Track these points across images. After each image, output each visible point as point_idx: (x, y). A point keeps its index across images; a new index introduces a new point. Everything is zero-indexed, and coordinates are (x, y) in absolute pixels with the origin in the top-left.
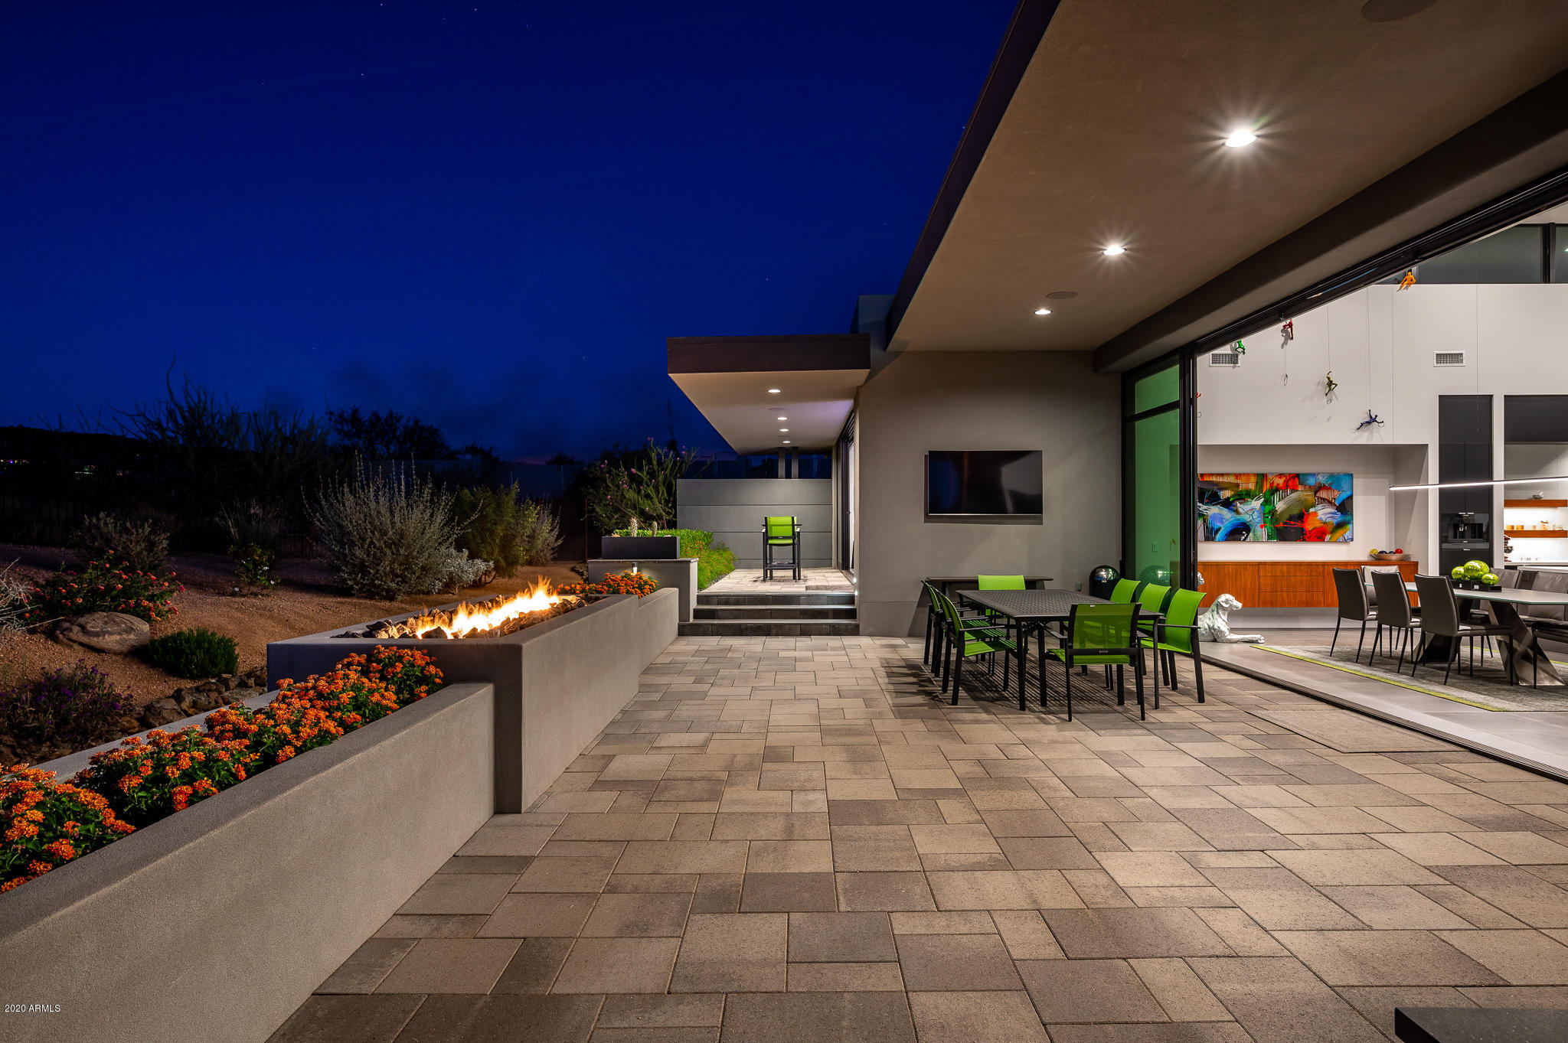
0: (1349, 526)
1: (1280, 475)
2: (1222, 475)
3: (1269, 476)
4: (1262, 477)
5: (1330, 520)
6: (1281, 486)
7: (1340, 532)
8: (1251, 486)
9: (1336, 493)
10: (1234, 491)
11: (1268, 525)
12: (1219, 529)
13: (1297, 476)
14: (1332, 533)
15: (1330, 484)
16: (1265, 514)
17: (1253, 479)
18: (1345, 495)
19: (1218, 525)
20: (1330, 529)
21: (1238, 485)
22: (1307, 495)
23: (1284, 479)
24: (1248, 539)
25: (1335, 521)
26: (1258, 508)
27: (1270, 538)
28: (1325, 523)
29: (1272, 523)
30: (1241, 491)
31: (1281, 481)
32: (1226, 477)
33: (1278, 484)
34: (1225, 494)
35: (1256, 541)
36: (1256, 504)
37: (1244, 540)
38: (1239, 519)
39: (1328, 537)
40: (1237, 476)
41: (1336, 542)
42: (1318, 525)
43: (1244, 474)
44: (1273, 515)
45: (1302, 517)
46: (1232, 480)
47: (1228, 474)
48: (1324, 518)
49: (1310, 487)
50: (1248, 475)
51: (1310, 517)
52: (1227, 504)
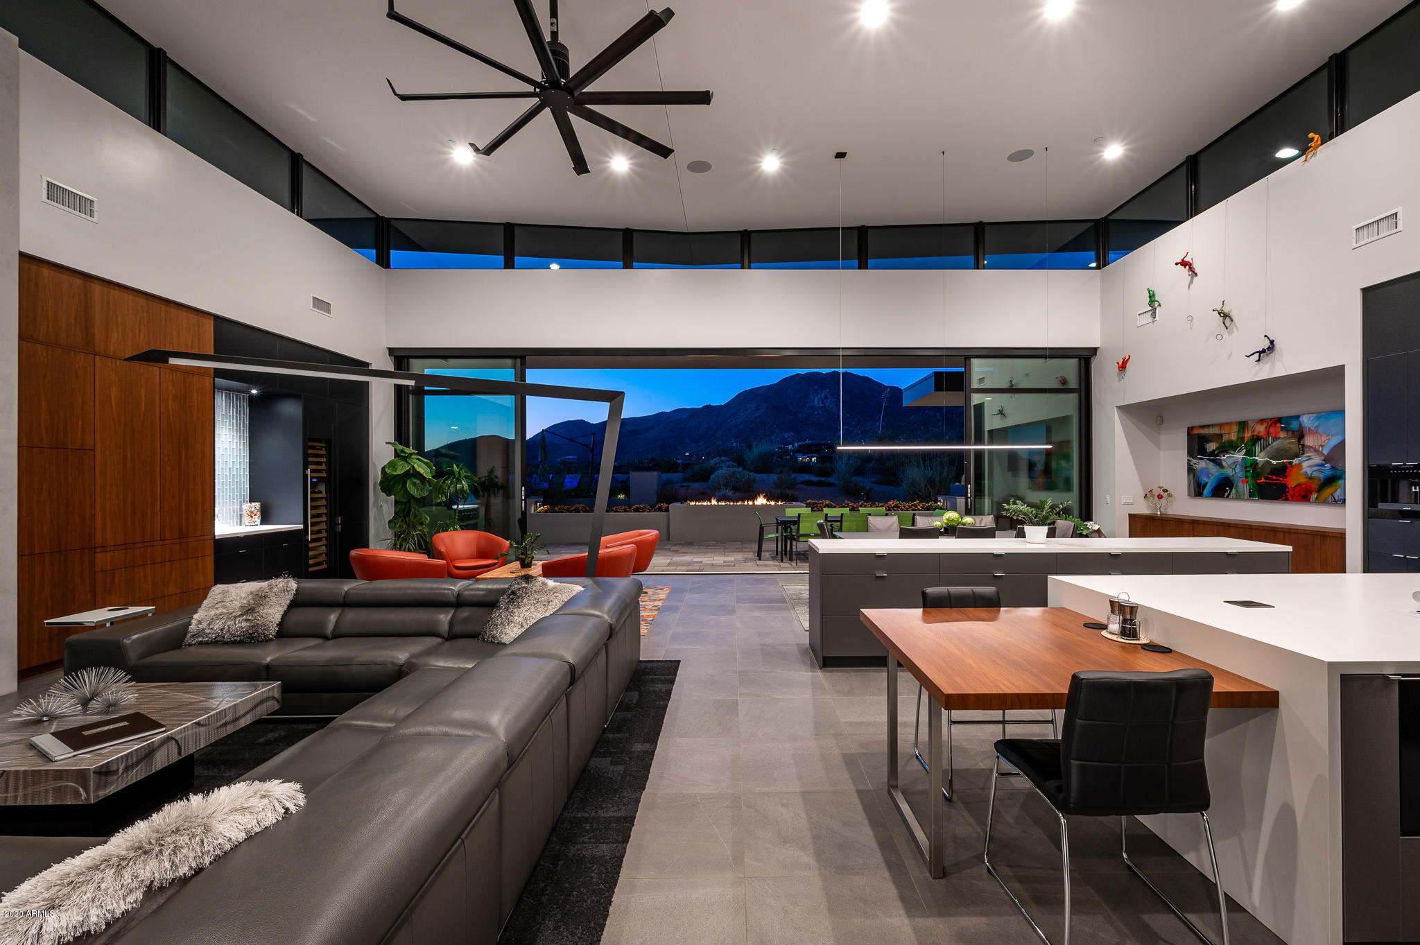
0: (1340, 482)
1: (1262, 421)
2: (1208, 426)
3: (1251, 424)
4: (1243, 425)
5: (1316, 474)
6: (1262, 434)
7: (1328, 491)
8: (1234, 437)
9: (1324, 438)
10: (1216, 442)
11: (1250, 479)
12: (1206, 484)
13: (1279, 420)
14: (1319, 491)
15: (1317, 426)
16: (1246, 468)
17: (1235, 428)
18: (1335, 441)
19: (1205, 479)
20: (1315, 486)
21: (1221, 436)
22: (1290, 443)
23: (1265, 425)
24: (1231, 496)
25: (1322, 476)
26: (1240, 460)
27: (1251, 495)
28: (1311, 478)
29: (1254, 478)
30: (1224, 443)
31: (1261, 429)
32: (1211, 429)
33: (1259, 432)
34: (1211, 446)
35: (1238, 498)
36: (1239, 456)
37: (1228, 497)
38: (1222, 474)
39: (1314, 496)
40: (1221, 425)
41: (1324, 502)
42: (1303, 480)
43: (1227, 423)
44: (1254, 469)
45: (1282, 471)
46: (1216, 431)
47: (1213, 425)
48: (1309, 471)
49: (1293, 432)
50: (1230, 424)
51: (1294, 471)
52: (1214, 458)
